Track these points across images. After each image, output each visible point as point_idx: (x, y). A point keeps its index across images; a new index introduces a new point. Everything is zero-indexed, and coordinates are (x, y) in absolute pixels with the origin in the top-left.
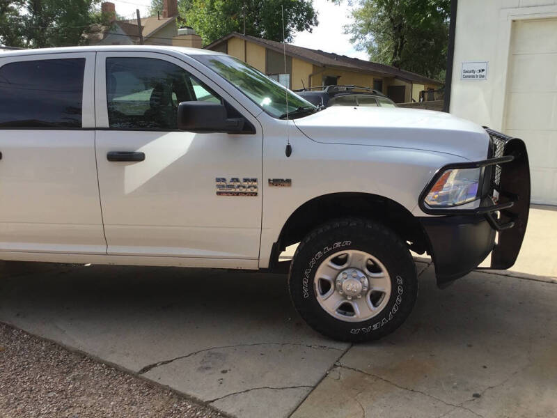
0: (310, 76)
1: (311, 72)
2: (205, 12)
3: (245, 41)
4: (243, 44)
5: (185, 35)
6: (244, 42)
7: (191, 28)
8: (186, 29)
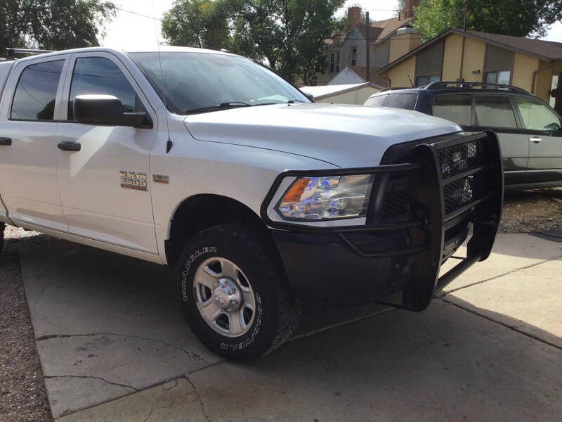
0: (535, 73)
1: (536, 68)
2: (438, 9)
3: (464, 38)
4: (460, 40)
5: (404, 34)
6: (462, 39)
7: (411, 27)
8: (405, 28)
